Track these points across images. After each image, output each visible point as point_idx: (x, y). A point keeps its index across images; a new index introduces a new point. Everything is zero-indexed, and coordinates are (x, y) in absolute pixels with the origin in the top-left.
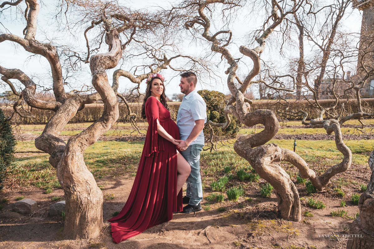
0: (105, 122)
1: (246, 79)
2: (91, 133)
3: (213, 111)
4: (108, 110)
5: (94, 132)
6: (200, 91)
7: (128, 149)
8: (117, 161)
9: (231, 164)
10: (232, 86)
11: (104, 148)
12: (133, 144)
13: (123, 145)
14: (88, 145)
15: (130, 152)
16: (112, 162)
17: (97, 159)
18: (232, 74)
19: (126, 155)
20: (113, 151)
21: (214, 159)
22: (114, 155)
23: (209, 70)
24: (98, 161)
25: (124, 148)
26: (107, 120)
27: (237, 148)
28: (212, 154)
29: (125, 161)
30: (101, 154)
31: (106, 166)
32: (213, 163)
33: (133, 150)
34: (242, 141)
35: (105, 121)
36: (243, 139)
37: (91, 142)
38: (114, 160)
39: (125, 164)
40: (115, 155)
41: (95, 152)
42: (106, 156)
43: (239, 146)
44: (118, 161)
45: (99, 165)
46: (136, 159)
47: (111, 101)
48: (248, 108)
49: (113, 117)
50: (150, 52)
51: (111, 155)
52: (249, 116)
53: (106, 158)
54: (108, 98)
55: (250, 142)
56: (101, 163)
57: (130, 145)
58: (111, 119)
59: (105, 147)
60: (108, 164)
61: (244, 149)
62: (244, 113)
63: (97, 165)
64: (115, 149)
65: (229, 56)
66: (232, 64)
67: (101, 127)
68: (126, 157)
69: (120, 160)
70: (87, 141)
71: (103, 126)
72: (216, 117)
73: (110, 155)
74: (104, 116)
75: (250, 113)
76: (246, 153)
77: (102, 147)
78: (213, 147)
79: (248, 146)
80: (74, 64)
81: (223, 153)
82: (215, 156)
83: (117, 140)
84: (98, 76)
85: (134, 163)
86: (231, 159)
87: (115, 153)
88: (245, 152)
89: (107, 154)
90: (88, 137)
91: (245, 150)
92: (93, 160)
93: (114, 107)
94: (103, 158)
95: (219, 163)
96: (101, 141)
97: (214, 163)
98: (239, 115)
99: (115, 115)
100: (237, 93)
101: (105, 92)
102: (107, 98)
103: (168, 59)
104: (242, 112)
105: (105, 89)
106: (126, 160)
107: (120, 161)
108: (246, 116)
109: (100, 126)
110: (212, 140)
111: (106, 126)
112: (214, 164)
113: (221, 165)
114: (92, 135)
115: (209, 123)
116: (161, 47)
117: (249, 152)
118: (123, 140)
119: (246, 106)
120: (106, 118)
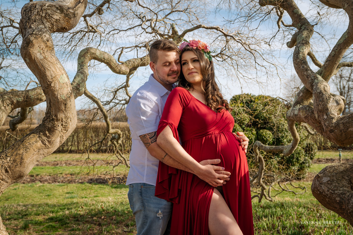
0: (48, 134)
1: (333, 52)
2: (16, 155)
3: (261, 131)
4: (53, 109)
5: (24, 154)
6: (236, 96)
7: (109, 198)
8: (86, 218)
9: (300, 227)
10: (303, 67)
11: (67, 195)
12: (119, 189)
13: (102, 191)
14: (9, 181)
15: (113, 203)
16: (78, 220)
17: (51, 215)
18: (303, 44)
19: (105, 208)
20: (82, 200)
21: (266, 217)
22: (82, 207)
23: (253, 52)
24: (51, 219)
25: (102, 196)
26: (52, 130)
27: (319, 190)
28: (261, 207)
29: (100, 218)
30: (59, 206)
31: (66, 227)
32: (265, 224)
33: (118, 199)
34: (330, 177)
35: (47, 132)
36: (332, 171)
37: (17, 175)
38: (81, 216)
39: (100, 225)
40: (85, 208)
41: (50, 202)
42: (68, 209)
43: (323, 186)
44: (89, 218)
45: (52, 226)
46: (122, 215)
47: (59, 92)
48: (339, 107)
49: (64, 124)
50: (148, 23)
51: (77, 208)
52: (343, 123)
53: (67, 212)
54: (52, 85)
55: (347, 178)
56: (56, 221)
57: (114, 190)
58: (60, 128)
59: (69, 194)
60: (68, 223)
61: (336, 192)
62: (333, 118)
63: (48, 227)
64: (86, 198)
65: (295, 11)
66: (301, 26)
67: (39, 144)
68: (104, 211)
69: (92, 216)
70: (7, 171)
71: (42, 142)
72: (267, 140)
73: (75, 208)
74: (46, 122)
75: (344, 117)
76: (340, 202)
77: (65, 194)
78: (265, 193)
79: (343, 186)
80: (12, 43)
81: (282, 206)
82: (267, 211)
83: (91, 181)
84: (32, 38)
85: (117, 223)
86: (299, 217)
87: (86, 205)
88: (338, 199)
89: (71, 207)
90: (10, 164)
91: (339, 195)
92: (44, 217)
93: (66, 105)
94: (61, 213)
95: (277, 224)
96: (64, 184)
97: (267, 224)
98: (320, 123)
99: (69, 120)
100: (315, 79)
101: (47, 72)
102: (50, 84)
103: (180, 33)
104: (327, 115)
105: (46, 66)
106: (103, 217)
107: (92, 218)
108: (337, 124)
109: (36, 142)
110: (261, 180)
111: (49, 142)
112: (266, 227)
113: (280, 228)
114: (18, 160)
115: (256, 146)
116: (166, 16)
117: (348, 200)
118: (102, 182)
119: (335, 104)
120: (50, 126)
